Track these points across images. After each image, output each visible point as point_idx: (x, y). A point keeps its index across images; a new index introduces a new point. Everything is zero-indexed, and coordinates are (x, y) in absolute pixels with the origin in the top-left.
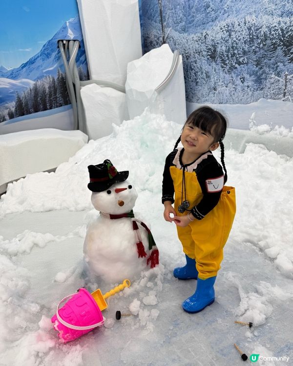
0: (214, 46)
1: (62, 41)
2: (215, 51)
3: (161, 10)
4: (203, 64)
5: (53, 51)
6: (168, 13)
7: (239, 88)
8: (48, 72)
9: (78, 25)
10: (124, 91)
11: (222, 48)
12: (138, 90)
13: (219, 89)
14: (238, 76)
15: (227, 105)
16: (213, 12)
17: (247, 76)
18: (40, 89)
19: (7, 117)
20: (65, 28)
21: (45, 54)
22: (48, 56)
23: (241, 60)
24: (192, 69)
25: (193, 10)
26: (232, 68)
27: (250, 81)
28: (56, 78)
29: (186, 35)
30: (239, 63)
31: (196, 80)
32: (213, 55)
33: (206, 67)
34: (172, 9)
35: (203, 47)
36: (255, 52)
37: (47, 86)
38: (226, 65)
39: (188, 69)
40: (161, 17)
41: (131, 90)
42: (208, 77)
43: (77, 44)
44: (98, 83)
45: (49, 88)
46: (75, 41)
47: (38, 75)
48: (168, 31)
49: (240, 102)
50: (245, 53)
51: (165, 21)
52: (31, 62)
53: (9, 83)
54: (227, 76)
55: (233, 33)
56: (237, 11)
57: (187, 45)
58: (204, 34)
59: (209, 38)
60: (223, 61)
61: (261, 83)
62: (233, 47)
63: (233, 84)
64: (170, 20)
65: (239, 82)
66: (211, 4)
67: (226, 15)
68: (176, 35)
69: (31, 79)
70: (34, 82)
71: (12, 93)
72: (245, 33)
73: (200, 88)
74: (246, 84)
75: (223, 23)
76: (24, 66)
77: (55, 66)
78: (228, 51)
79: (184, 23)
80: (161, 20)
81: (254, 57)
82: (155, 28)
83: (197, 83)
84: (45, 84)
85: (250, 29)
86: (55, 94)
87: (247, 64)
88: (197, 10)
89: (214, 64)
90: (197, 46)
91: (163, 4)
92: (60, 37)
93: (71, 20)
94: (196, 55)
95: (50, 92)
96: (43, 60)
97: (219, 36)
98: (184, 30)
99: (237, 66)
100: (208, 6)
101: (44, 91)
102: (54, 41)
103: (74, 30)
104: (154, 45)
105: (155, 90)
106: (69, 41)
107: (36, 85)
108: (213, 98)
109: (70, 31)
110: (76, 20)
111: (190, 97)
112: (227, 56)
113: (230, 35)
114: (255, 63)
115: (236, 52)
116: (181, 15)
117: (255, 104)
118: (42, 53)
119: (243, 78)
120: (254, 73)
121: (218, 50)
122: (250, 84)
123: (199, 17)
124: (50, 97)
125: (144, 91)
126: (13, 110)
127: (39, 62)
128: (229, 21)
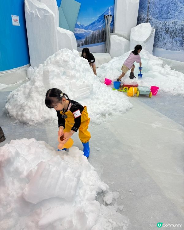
0: (169, 28)
1: (106, 15)
2: (168, 30)
3: (148, 7)
4: (163, 33)
5: (102, 19)
6: (151, 9)
7: (175, 45)
8: (99, 28)
9: (113, 9)
10: (129, 40)
11: (171, 29)
12: (136, 40)
13: (167, 44)
14: (175, 41)
15: (169, 50)
16: (170, 15)
17: (178, 41)
18: (94, 34)
19: (81, 45)
20: (108, 10)
21: (99, 20)
22: (100, 21)
23: (177, 35)
24: (158, 35)
25: (163, 12)
26: (174, 37)
27: (179, 43)
28: (101, 31)
29: (158, 20)
30: (176, 36)
31: (159, 39)
32: (167, 31)
33: (164, 35)
34: (154, 8)
35: (164, 27)
36: (182, 34)
37: (97, 34)
38: (172, 36)
39: (156, 34)
40: (148, 10)
41: (133, 40)
42: (164, 39)
43: (111, 17)
44: (118, 35)
45: (98, 34)
46: (111, 15)
47: (95, 29)
48: (150, 17)
49: (174, 50)
50: (179, 33)
51: (150, 12)
52: (93, 23)
53: (84, 31)
54: (171, 40)
55: (176, 25)
56: (179, 18)
57: (157, 25)
58: (165, 22)
59: (167, 24)
60: (171, 34)
61: (182, 45)
62: (175, 30)
63: (173, 43)
64: (152, 13)
65: (175, 43)
66: (170, 12)
67: (175, 18)
68: (153, 19)
69: (92, 30)
70: (93, 32)
71: (84, 35)
72: (180, 26)
73: (160, 42)
74: (177, 44)
75: (174, 21)
76: (91, 25)
77: (102, 25)
78: (173, 31)
79: (158, 16)
80: (148, 11)
81: (182, 35)
82: (144, 13)
83: (159, 40)
84: (97, 33)
85: (182, 25)
86: (99, 37)
87: (179, 37)
88: (164, 12)
89: (167, 35)
90: (162, 26)
91: (150, 5)
92: (105, 14)
93: (111, 7)
94: (161, 29)
95: (98, 36)
96: (98, 23)
97: (171, 25)
98: (158, 18)
99: (175, 37)
100: (169, 13)
101: (96, 36)
102: (103, 15)
103: (111, 11)
104: (142, 20)
105: (144, 42)
106: (108, 15)
107: (93, 33)
108: (164, 47)
109: (110, 11)
110: (113, 7)
111: (155, 45)
112: (173, 33)
113: (175, 26)
114: (182, 38)
115: (176, 32)
116: (157, 12)
117: (179, 51)
118: (98, 20)
119: (177, 42)
120: (181, 41)
121: (170, 30)
122: (179, 44)
123: (165, 15)
124: (97, 38)
125: (138, 41)
126: (84, 42)
127: (96, 24)
128: (176, 20)
